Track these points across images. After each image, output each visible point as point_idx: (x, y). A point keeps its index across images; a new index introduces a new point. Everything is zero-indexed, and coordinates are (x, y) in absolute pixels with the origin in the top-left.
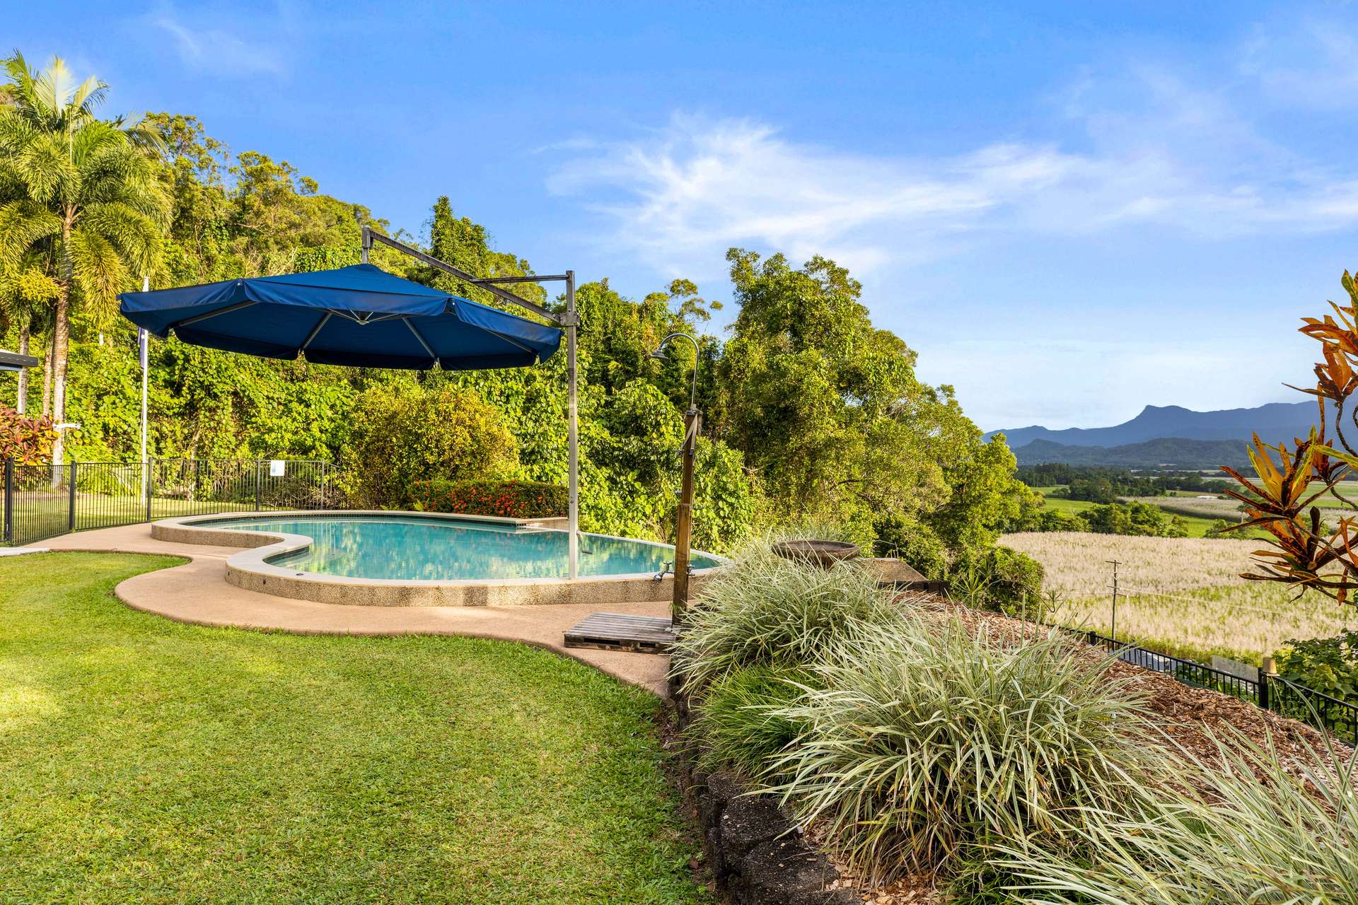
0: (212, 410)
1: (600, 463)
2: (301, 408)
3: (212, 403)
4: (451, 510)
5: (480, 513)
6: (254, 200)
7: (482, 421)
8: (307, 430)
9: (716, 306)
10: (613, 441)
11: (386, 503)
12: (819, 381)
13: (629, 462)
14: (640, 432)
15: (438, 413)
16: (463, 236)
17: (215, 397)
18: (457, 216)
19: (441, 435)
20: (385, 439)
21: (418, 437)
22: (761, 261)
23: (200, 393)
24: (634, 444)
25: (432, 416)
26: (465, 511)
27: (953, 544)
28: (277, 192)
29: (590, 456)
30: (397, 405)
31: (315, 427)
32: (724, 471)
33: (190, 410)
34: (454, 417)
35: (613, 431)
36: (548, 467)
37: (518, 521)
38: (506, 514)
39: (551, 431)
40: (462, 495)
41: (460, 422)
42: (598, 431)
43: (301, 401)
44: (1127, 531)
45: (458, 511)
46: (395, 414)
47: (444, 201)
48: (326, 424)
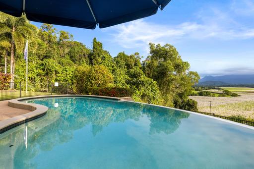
0: (51, 74)
1: (128, 84)
2: (65, 72)
3: (51, 73)
4: (98, 95)
5: (106, 96)
6: (62, 38)
7: (106, 72)
8: (66, 76)
9: (142, 57)
10: (130, 79)
11: (82, 92)
12: (171, 67)
13: (134, 83)
14: (136, 77)
15: (95, 71)
16: (98, 45)
17: (51, 72)
18: (97, 41)
19: (96, 76)
20: (82, 77)
21: (90, 76)
22: (155, 45)
23: (48, 71)
24: (135, 80)
25: (93, 71)
26: (102, 95)
27: (181, 98)
28: (66, 37)
29: (126, 82)
30: (85, 70)
31: (68, 76)
32: (153, 85)
33: (47, 74)
34: (99, 71)
35: (130, 77)
36: (117, 84)
37: (118, 98)
38: (113, 96)
39: (118, 77)
40: (101, 91)
41: (100, 72)
42: (127, 77)
43: (65, 71)
44: (205, 96)
45: (100, 95)
46: (84, 72)
47: (95, 38)
48: (71, 75)
